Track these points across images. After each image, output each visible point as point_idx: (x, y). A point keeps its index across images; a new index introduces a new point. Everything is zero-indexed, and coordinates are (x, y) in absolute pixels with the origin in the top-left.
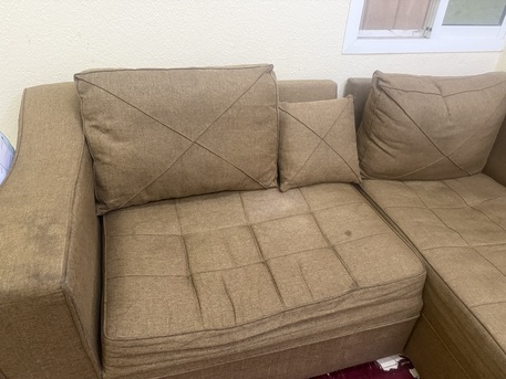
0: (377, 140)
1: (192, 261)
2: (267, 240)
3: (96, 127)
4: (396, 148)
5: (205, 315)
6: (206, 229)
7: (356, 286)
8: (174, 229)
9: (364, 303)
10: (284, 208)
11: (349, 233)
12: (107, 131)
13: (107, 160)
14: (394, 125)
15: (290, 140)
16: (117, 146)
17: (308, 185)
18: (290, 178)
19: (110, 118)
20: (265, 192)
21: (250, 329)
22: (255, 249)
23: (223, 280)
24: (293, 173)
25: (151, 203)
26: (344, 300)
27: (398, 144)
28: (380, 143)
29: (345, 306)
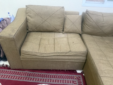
0: (86, 25)
1: (41, 42)
2: (56, 41)
3: (28, 15)
4: (90, 27)
5: (40, 50)
6: (46, 38)
7: (70, 51)
8: (40, 37)
9: (71, 55)
10: (62, 36)
11: (73, 42)
12: (30, 16)
13: (29, 21)
14: (89, 22)
15: (66, 23)
16: (31, 19)
17: (69, 33)
18: (65, 31)
19: (30, 14)
20: (60, 33)
21: (47, 54)
22: (53, 42)
23: (45, 46)
24: (66, 30)
25: (37, 31)
26: (67, 53)
27: (90, 26)
28: (86, 26)
29: (67, 54)
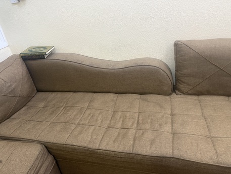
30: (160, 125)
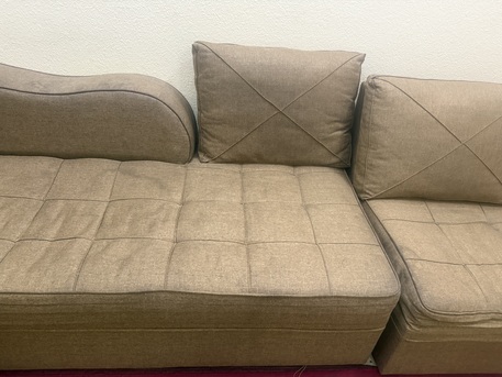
30: (152, 226)
